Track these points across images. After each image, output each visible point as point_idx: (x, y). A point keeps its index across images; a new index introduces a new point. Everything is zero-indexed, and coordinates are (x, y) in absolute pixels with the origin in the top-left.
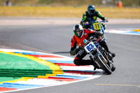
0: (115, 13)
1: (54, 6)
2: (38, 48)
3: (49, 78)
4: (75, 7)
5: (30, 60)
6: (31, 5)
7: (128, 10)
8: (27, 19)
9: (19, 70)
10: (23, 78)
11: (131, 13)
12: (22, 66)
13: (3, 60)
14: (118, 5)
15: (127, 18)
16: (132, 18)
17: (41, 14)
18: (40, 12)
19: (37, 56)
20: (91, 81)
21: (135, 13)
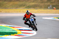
12: (7, 31)
13: (1, 29)
15: (54, 13)
16: (55, 13)
17: (22, 12)
21: (57, 12)
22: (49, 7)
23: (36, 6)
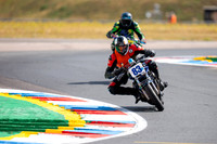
0: (166, 32)
1: (70, 22)
2: (46, 87)
3: (64, 132)
4: (103, 22)
5: (34, 106)
6: (36, 20)
7: (185, 28)
8: (29, 42)
9: (16, 120)
10: (23, 133)
11: (190, 31)
12: (22, 115)
14: (170, 19)
15: (184, 40)
16: (192, 39)
17: (51, 34)
18: (49, 31)
19: (44, 99)
20: (128, 137)
21: (196, 32)
22: (149, 15)
23: (96, 10)
